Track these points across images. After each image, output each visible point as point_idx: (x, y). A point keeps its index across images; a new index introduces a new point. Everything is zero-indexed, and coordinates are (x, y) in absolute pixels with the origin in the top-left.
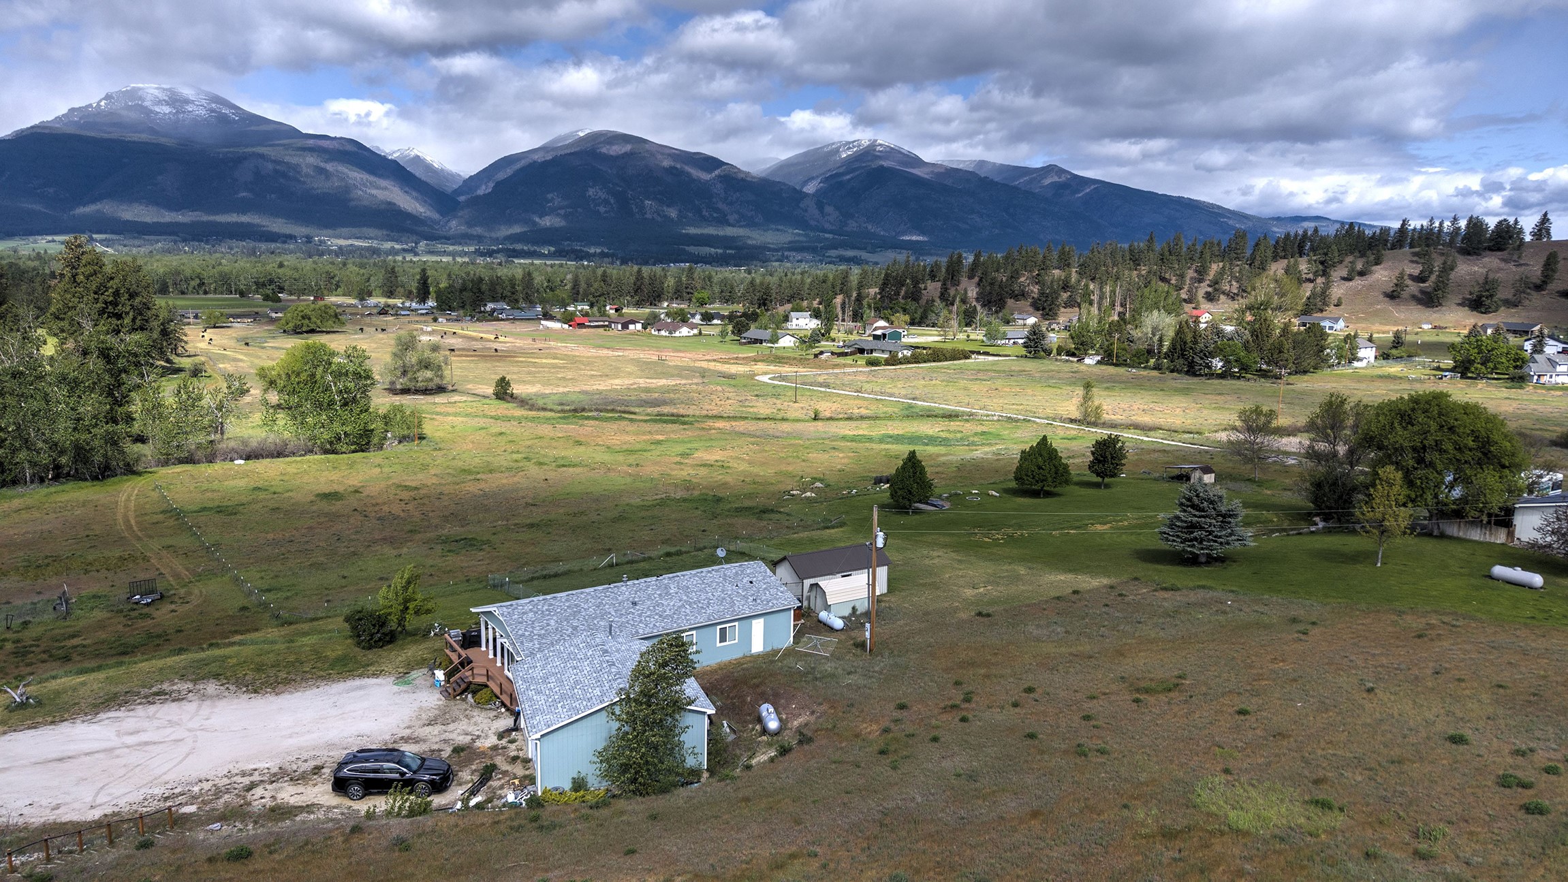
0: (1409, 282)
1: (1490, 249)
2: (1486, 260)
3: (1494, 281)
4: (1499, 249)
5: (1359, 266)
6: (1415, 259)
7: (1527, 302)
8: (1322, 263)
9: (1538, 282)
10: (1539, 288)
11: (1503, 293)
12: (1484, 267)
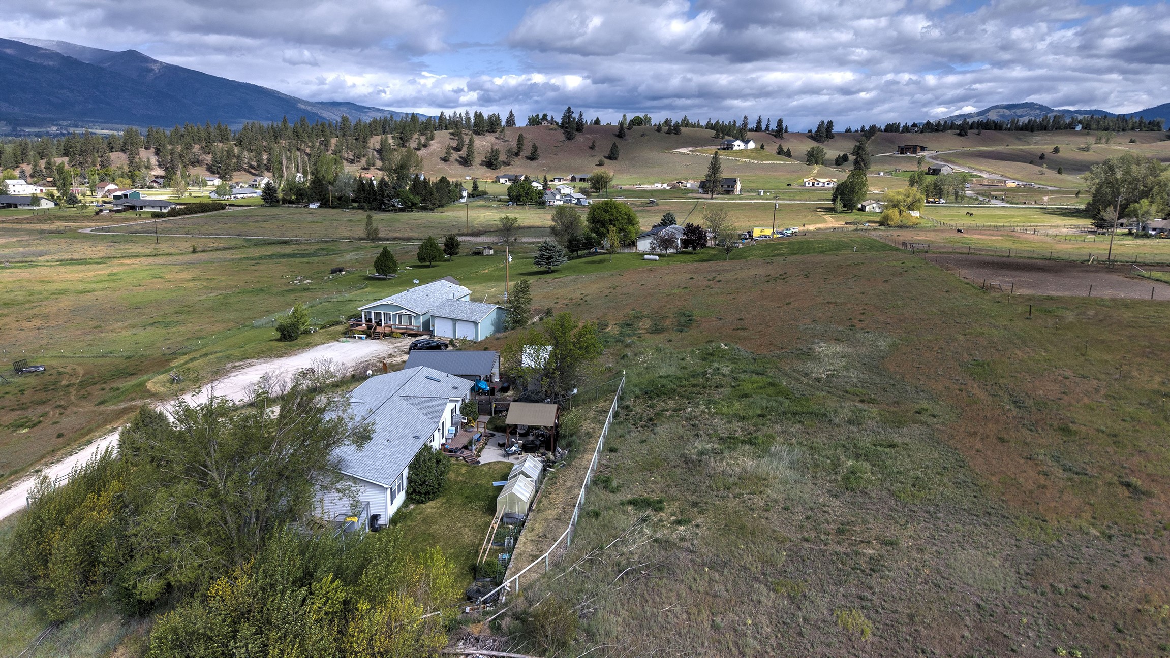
0: (452, 151)
1: (488, 131)
2: (488, 138)
3: (497, 151)
4: (493, 132)
5: (423, 141)
6: (452, 137)
7: (513, 163)
8: (401, 138)
9: (516, 151)
10: (517, 155)
11: (502, 157)
12: (488, 142)
